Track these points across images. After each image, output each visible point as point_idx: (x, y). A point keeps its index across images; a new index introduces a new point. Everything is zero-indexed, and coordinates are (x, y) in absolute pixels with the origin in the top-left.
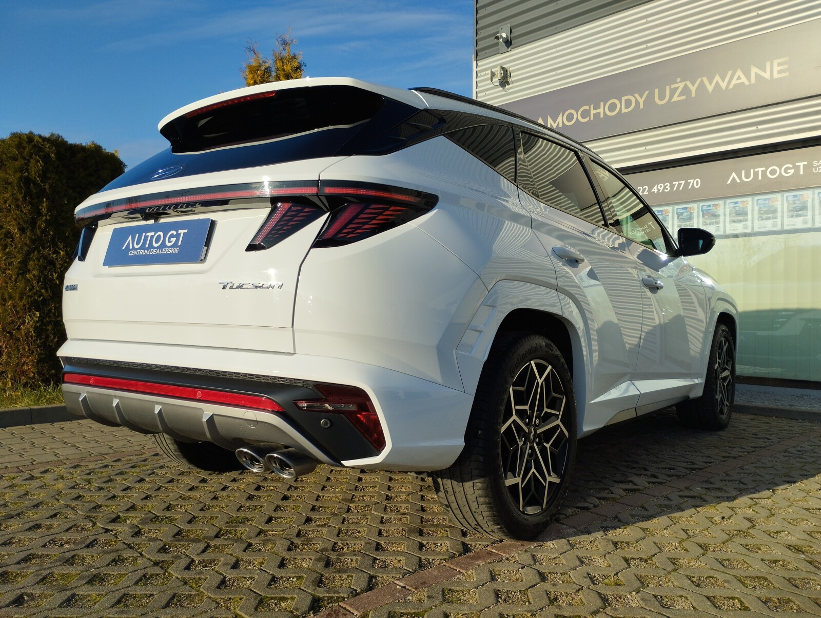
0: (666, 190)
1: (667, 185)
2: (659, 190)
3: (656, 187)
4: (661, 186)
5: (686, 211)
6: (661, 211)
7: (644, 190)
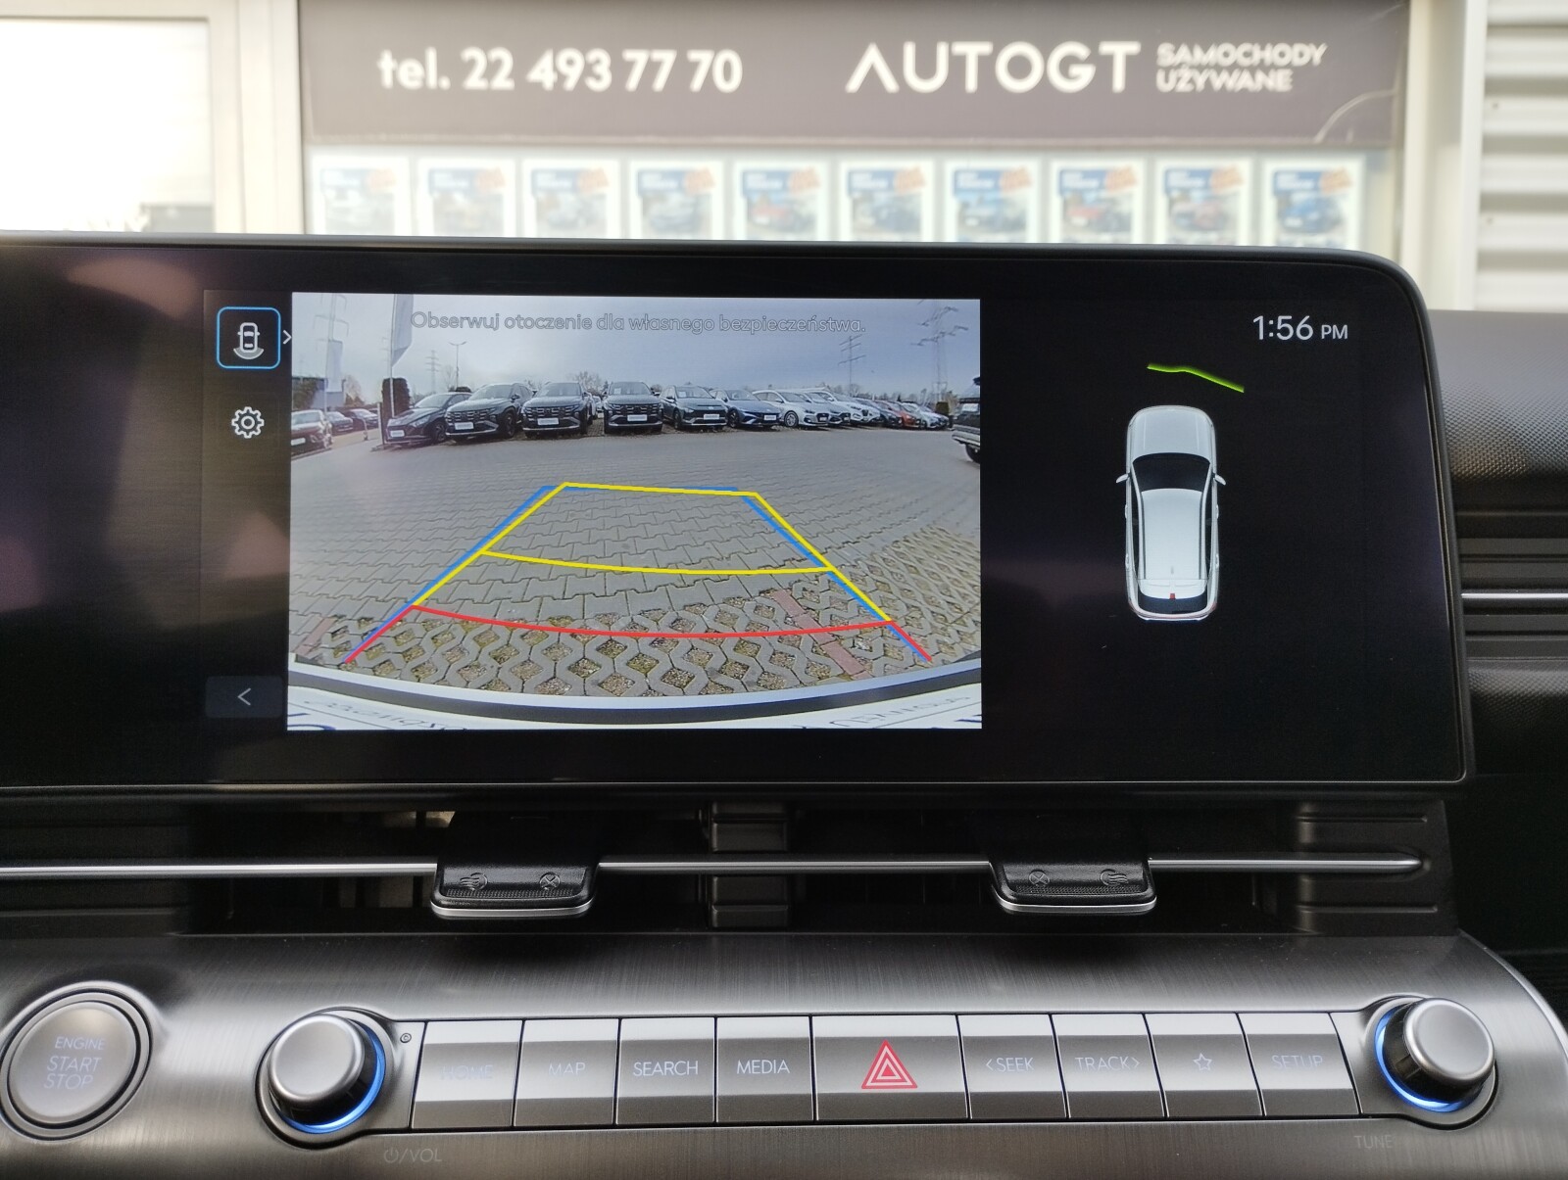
0: (592, 84)
1: (598, 62)
2: (561, 78)
3: (547, 60)
4: (570, 62)
5: (680, 189)
6: (574, 175)
7: (493, 68)
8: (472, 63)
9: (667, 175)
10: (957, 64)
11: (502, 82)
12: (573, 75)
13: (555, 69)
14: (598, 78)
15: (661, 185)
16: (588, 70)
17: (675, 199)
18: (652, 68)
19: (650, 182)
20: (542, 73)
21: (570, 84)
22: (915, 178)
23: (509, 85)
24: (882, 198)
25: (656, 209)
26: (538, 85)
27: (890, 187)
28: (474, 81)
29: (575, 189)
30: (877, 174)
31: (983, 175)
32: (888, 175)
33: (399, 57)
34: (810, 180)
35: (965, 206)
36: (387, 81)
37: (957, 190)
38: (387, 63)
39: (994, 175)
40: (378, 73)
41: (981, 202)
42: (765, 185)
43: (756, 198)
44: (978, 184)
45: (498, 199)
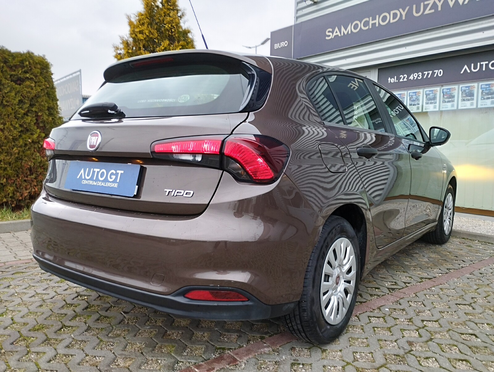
1: (420, 74)
4: (416, 75)
5: (432, 93)
6: (415, 93)
7: (404, 78)
8: (401, 77)
9: (430, 91)
10: (481, 66)
11: (405, 80)
12: (416, 77)
13: (413, 76)
14: (420, 77)
15: (429, 93)
16: (418, 76)
17: (431, 95)
18: (428, 74)
19: (427, 93)
20: (411, 78)
21: (415, 79)
22: (474, 87)
23: (406, 80)
24: (467, 91)
25: (428, 97)
26: (411, 79)
27: (469, 89)
28: (401, 80)
29: (415, 95)
30: (466, 87)
31: (486, 85)
32: (468, 87)
33: (391, 78)
34: (454, 89)
35: (483, 91)
36: (389, 82)
37: (481, 88)
38: (389, 79)
39: (489, 85)
40: (388, 81)
41: (486, 90)
42: (446, 91)
43: (445, 93)
44: (485, 87)
45: (404, 98)
